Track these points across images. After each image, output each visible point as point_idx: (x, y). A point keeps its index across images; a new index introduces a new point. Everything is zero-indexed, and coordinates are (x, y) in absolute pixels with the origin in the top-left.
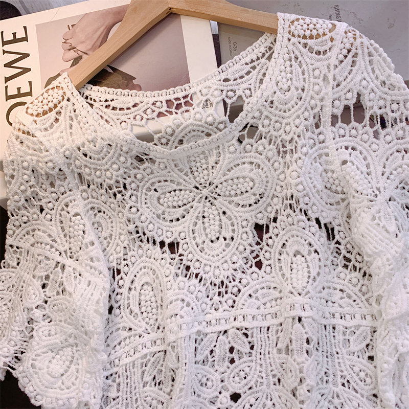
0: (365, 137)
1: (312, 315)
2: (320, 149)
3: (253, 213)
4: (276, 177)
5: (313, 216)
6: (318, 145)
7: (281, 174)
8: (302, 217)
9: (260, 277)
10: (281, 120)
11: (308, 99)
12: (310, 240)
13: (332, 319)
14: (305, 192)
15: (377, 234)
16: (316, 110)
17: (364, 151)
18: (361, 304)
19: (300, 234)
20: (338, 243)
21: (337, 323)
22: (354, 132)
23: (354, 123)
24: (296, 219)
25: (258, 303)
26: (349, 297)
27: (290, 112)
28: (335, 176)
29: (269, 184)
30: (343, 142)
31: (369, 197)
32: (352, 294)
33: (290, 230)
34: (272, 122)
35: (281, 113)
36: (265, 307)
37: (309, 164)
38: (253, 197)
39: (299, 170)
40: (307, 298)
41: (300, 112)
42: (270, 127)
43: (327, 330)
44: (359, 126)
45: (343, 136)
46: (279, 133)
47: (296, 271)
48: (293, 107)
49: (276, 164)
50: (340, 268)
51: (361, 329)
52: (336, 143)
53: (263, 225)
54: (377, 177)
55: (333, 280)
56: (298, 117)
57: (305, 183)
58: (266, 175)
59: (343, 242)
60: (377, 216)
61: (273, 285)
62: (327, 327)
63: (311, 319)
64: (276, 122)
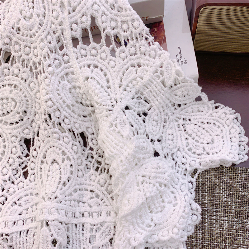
0: (104, 55)
1: (56, 218)
2: (65, 68)
3: (20, 129)
4: (34, 96)
5: (66, 128)
6: (64, 65)
7: (37, 93)
8: (55, 129)
9: (25, 185)
10: (29, 44)
11: (49, 24)
12: (63, 149)
13: (82, 218)
14: (55, 107)
15: (113, 139)
16: (57, 34)
17: (104, 68)
18: (107, 202)
19: (55, 144)
20: (91, 149)
21: (85, 221)
22: (94, 51)
23: (93, 44)
24: (50, 131)
25: (20, 209)
26: (98, 196)
27: (35, 36)
28: (81, 91)
29: (29, 103)
30: (85, 61)
31: (107, 107)
32: (100, 194)
33: (48, 142)
34: (22, 47)
35: (28, 38)
36: (27, 212)
37: (57, 82)
38: (18, 115)
39: (46, 88)
40: (54, 203)
41: (43, 36)
42: (21, 52)
43: (78, 229)
44: (98, 46)
45: (86, 56)
46: (30, 57)
47: (51, 177)
48: (37, 32)
49: (32, 84)
50: (92, 171)
51: (106, 225)
52: (79, 63)
53: (31, 139)
54: (115, 90)
55: (85, 182)
56: (42, 40)
57: (53, 99)
58: (24, 94)
59: (95, 148)
60: (114, 123)
61: (35, 192)
62: (78, 226)
63: (57, 222)
64: (26, 46)
